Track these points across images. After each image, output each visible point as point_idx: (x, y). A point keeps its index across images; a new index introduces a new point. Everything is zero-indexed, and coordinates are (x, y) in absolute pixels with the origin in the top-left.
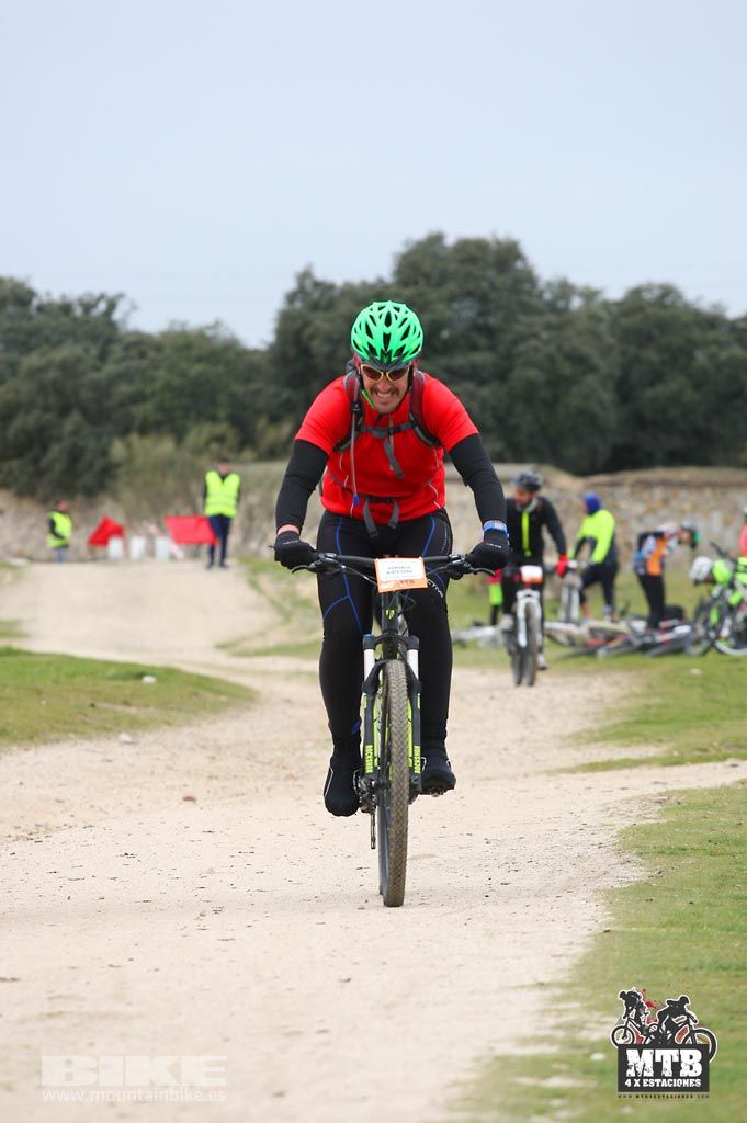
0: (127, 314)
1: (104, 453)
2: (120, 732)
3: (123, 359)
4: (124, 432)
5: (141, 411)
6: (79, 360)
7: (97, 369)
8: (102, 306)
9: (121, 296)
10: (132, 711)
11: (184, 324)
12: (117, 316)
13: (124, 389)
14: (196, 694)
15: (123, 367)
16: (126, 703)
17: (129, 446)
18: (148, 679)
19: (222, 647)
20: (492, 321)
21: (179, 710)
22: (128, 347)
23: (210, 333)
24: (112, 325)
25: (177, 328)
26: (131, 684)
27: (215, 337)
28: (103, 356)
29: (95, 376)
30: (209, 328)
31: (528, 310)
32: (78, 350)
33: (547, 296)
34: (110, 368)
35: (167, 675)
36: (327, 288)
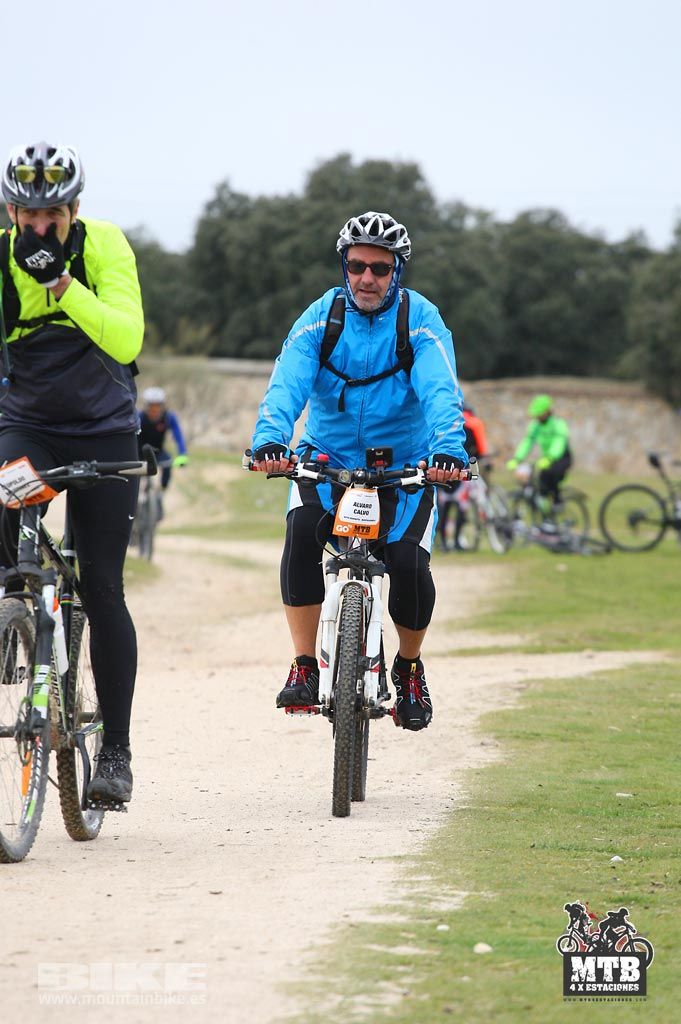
27: (138, 239)
36: (241, 199)
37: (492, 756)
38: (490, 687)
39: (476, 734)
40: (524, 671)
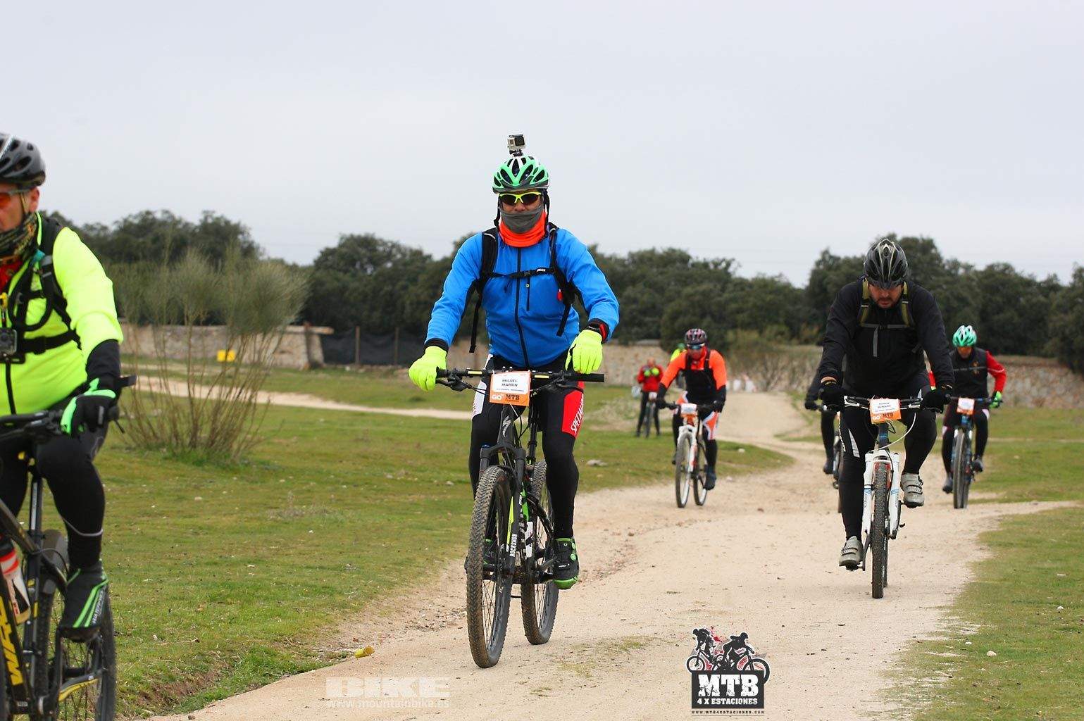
0: (736, 269)
1: (722, 338)
2: (727, 475)
3: (733, 291)
4: (734, 326)
5: (741, 317)
6: (711, 291)
7: (720, 296)
8: (724, 265)
9: (733, 260)
10: (733, 465)
11: (764, 274)
12: (731, 270)
13: (733, 306)
14: (764, 458)
15: (732, 295)
16: (730, 462)
17: (736, 333)
18: (741, 450)
19: (777, 436)
20: (918, 278)
21: (756, 466)
22: (736, 285)
23: (777, 280)
24: (728, 275)
25: (761, 277)
26: (733, 452)
27: (779, 282)
28: (723, 290)
29: (719, 299)
30: (776, 277)
31: (937, 274)
32: (711, 286)
33: (947, 267)
34: (726, 295)
35: (750, 448)
36: (836, 259)
37: (985, 555)
38: (983, 519)
39: (977, 544)
40: (1000, 512)
